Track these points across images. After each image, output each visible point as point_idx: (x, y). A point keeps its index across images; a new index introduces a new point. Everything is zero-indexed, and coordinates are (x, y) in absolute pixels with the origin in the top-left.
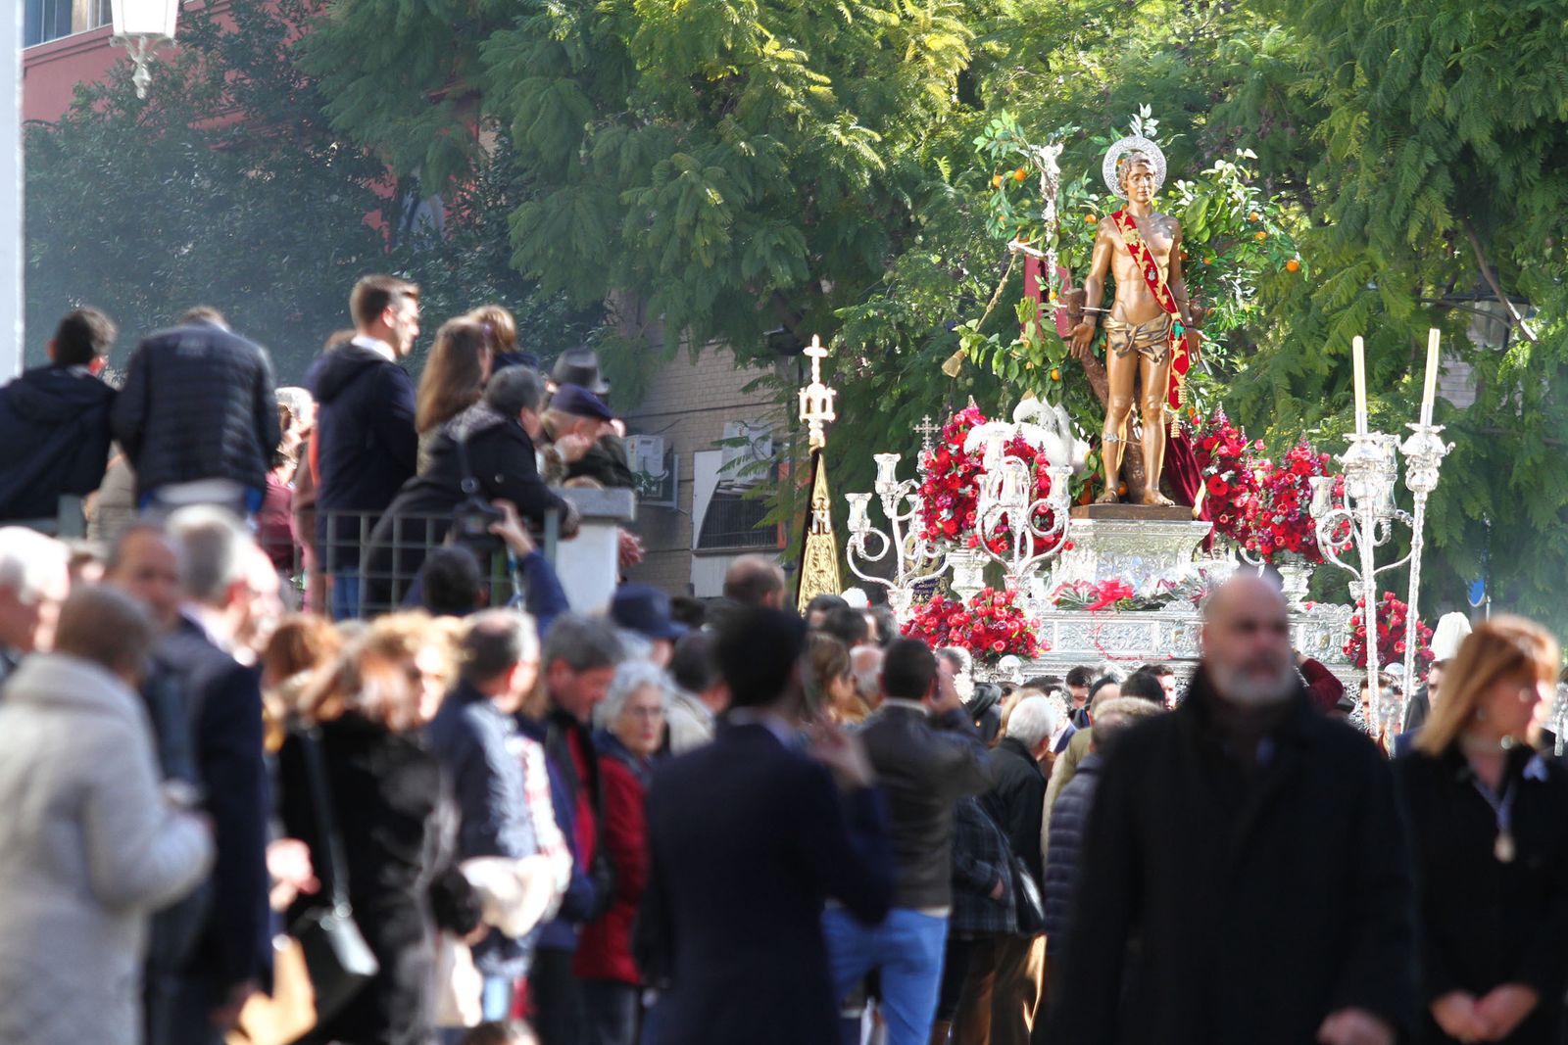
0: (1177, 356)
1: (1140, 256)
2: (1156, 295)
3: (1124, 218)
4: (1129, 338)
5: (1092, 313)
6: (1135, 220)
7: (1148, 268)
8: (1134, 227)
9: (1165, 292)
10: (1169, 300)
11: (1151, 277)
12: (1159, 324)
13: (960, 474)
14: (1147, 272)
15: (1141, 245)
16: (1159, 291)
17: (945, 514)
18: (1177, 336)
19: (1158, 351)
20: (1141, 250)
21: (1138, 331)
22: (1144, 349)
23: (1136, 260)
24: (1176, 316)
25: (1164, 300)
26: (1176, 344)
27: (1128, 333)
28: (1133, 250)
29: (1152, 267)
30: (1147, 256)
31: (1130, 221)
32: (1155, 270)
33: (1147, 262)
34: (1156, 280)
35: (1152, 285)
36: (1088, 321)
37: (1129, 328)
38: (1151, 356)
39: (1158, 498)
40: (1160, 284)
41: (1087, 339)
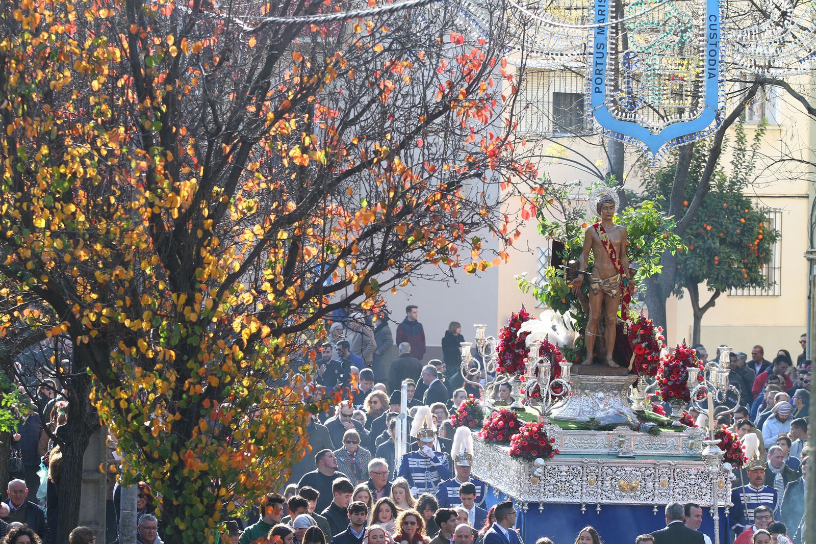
0: (625, 294)
1: (608, 247)
2: (615, 265)
3: (599, 227)
4: (600, 286)
6: (605, 229)
8: (605, 232)
9: (619, 263)
10: (621, 267)
11: (614, 256)
12: (614, 279)
13: (516, 343)
14: (611, 255)
15: (608, 241)
16: (616, 263)
17: (509, 362)
18: (625, 285)
19: (615, 292)
20: (609, 243)
21: (605, 282)
22: (607, 291)
23: (606, 248)
24: (625, 275)
25: (619, 267)
26: (625, 289)
27: (599, 284)
28: (605, 243)
29: (613, 251)
30: (611, 246)
31: (602, 229)
32: (615, 253)
33: (611, 250)
34: (615, 259)
35: (613, 260)
36: (581, 277)
37: (601, 281)
38: (611, 295)
39: (612, 363)
40: (617, 260)
41: (580, 285)
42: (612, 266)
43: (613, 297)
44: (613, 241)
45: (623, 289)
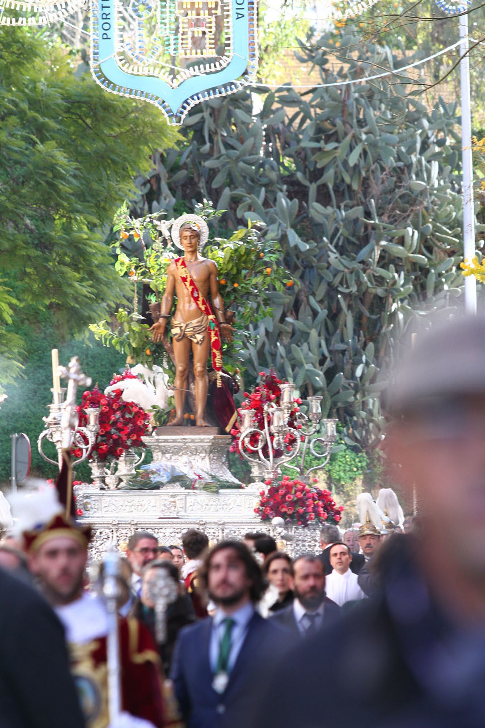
0: (214, 339)
1: (188, 284)
2: (197, 304)
3: (181, 261)
4: (181, 330)
5: (164, 317)
6: (186, 263)
7: (193, 289)
8: (185, 267)
9: (204, 303)
10: (206, 308)
11: (196, 295)
12: (198, 322)
14: (192, 292)
15: (188, 277)
16: (200, 303)
18: (212, 328)
19: (199, 337)
20: (189, 279)
21: (187, 326)
22: (191, 336)
23: (186, 286)
24: (211, 317)
25: (203, 308)
26: (213, 333)
27: (181, 327)
28: (184, 279)
29: (195, 289)
30: (192, 283)
31: (183, 264)
32: (198, 291)
33: (192, 287)
34: (198, 297)
35: (196, 299)
36: (161, 320)
37: (182, 325)
38: (195, 341)
39: (200, 422)
40: (201, 299)
41: (162, 330)
42: (194, 306)
43: (198, 343)
44: (195, 277)
45: (210, 334)
